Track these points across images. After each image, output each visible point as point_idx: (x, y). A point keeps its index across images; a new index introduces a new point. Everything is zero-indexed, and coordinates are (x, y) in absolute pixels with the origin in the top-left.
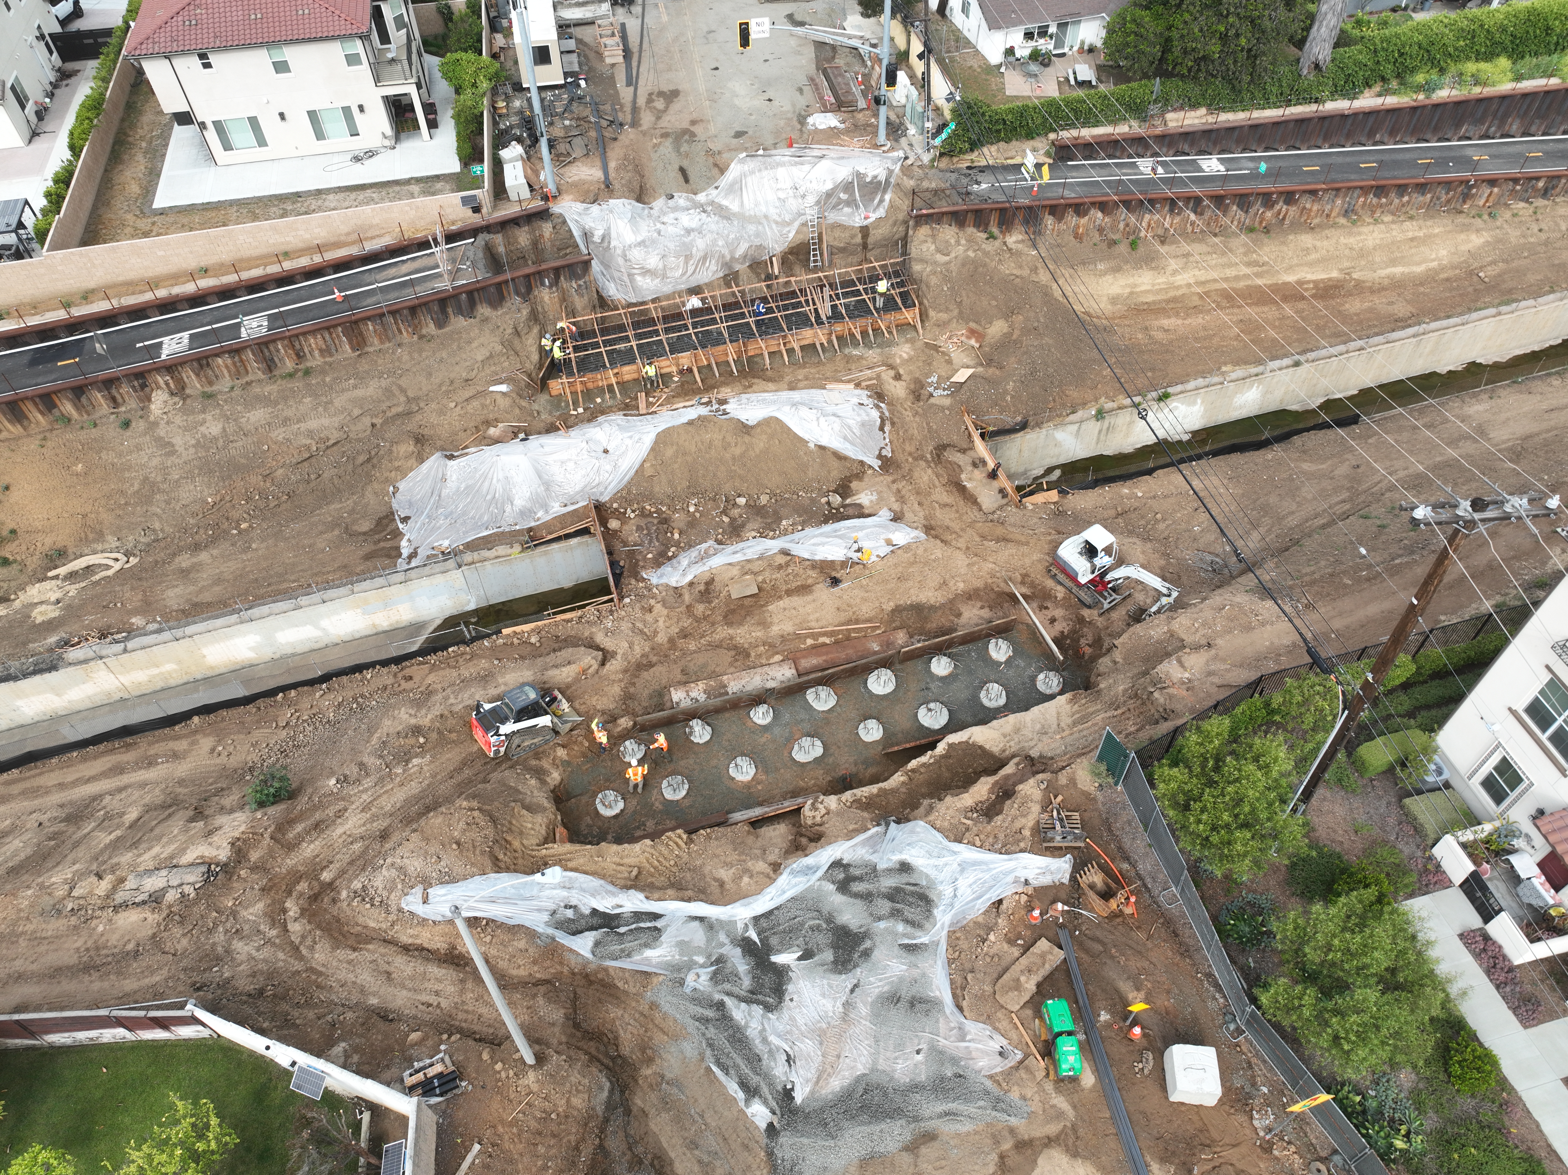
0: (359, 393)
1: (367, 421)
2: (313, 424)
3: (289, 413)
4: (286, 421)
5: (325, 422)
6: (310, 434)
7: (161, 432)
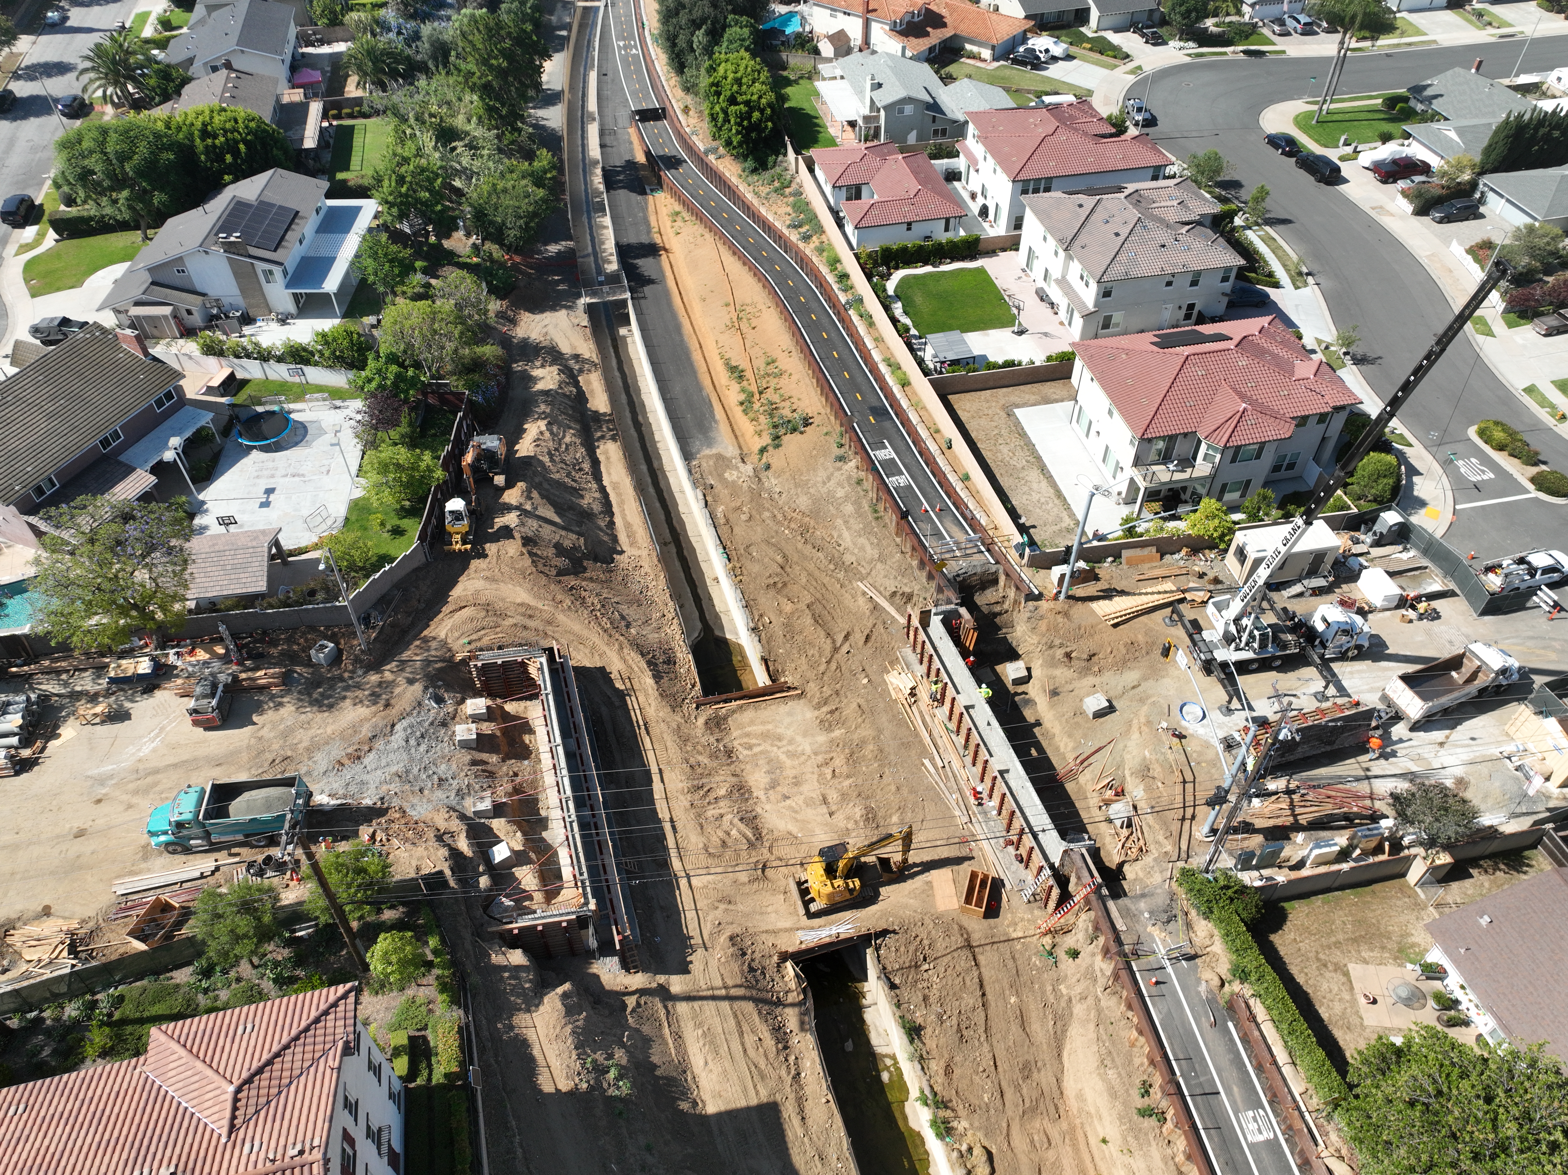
0: (868, 548)
1: (853, 559)
2: (846, 534)
3: (852, 521)
4: (846, 522)
5: (848, 539)
6: (840, 536)
7: (837, 474)
